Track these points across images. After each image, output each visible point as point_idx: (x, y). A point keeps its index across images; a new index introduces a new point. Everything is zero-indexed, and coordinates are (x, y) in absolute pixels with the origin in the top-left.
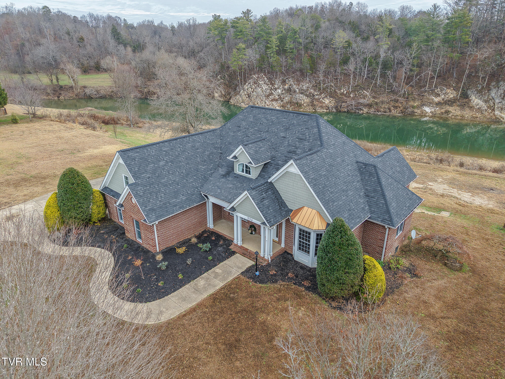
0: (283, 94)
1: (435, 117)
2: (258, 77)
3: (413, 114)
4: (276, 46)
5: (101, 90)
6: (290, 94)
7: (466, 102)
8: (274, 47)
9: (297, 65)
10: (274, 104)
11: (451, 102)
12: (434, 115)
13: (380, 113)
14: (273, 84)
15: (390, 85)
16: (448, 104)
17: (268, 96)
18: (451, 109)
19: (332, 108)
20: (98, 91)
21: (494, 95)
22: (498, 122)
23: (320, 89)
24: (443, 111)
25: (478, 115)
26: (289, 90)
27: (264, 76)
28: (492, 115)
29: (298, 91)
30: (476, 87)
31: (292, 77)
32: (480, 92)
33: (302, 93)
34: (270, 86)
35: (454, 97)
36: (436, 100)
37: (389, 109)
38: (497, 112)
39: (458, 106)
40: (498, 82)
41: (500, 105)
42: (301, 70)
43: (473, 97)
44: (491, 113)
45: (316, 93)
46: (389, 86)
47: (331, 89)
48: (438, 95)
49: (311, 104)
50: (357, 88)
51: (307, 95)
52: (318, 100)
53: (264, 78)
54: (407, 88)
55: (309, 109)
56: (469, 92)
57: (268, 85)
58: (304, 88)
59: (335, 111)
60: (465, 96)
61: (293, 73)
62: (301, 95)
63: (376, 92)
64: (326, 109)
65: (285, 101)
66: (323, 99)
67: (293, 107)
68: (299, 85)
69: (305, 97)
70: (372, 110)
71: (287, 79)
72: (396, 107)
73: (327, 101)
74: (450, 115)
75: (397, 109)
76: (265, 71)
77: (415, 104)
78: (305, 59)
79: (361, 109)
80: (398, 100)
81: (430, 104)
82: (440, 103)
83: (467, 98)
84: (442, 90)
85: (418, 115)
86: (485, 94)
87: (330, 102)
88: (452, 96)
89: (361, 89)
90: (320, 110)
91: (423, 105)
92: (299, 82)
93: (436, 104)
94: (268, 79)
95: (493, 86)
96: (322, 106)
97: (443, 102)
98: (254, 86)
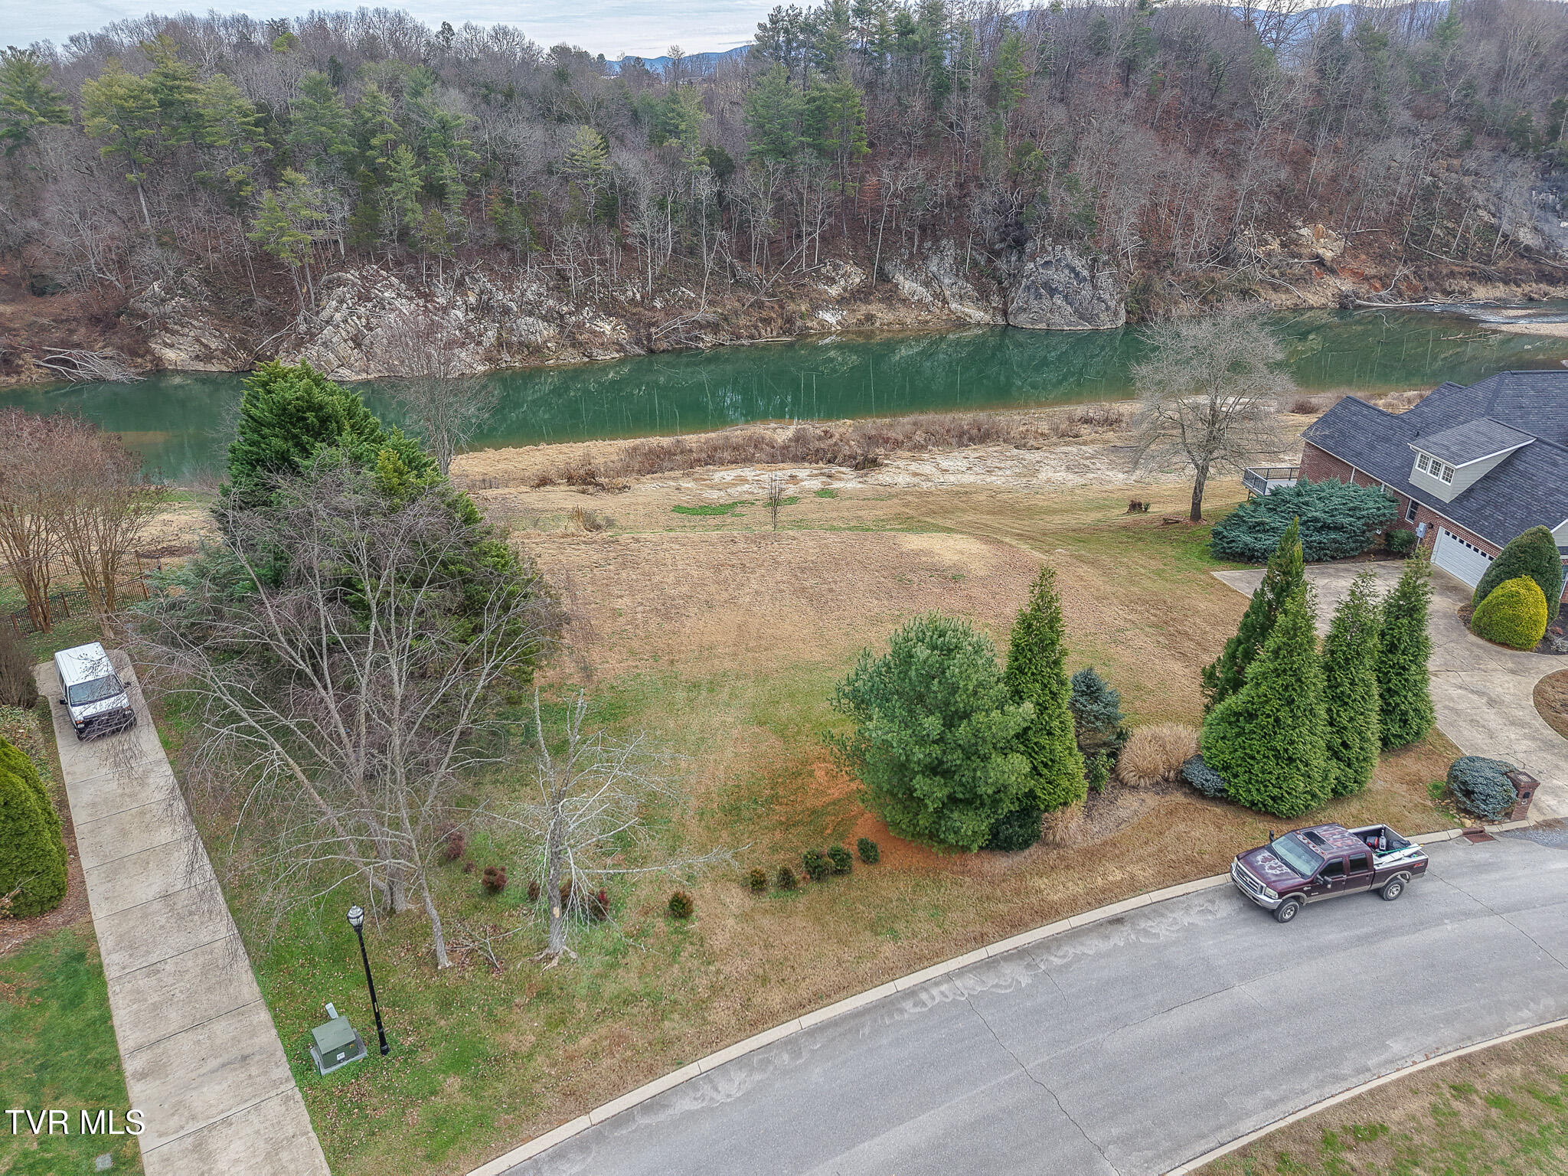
0: (472, 322)
4: (413, 176)
7: (891, 291)
12: (845, 329)
13: (746, 342)
16: (861, 299)
18: (871, 309)
19: (628, 344)
21: (935, 269)
23: (571, 296)
24: (859, 316)
25: (925, 315)
27: (384, 273)
28: (946, 311)
29: (515, 309)
30: (900, 255)
31: (483, 268)
32: (909, 264)
35: (862, 281)
36: (834, 291)
41: (955, 289)
44: (943, 307)
45: (565, 309)
49: (568, 342)
52: (580, 326)
53: (386, 279)
58: (529, 296)
59: (640, 352)
60: (884, 277)
61: (479, 256)
66: (591, 322)
67: (518, 357)
73: (605, 328)
74: (878, 324)
81: (826, 303)
82: (843, 298)
83: (889, 281)
84: (836, 267)
85: (815, 334)
86: (919, 268)
87: (614, 329)
88: (858, 280)
89: (673, 282)
90: (603, 356)
91: (816, 308)
92: (508, 282)
93: (838, 302)
94: (402, 281)
95: (929, 249)
96: (602, 344)
97: (847, 295)
98: (363, 309)
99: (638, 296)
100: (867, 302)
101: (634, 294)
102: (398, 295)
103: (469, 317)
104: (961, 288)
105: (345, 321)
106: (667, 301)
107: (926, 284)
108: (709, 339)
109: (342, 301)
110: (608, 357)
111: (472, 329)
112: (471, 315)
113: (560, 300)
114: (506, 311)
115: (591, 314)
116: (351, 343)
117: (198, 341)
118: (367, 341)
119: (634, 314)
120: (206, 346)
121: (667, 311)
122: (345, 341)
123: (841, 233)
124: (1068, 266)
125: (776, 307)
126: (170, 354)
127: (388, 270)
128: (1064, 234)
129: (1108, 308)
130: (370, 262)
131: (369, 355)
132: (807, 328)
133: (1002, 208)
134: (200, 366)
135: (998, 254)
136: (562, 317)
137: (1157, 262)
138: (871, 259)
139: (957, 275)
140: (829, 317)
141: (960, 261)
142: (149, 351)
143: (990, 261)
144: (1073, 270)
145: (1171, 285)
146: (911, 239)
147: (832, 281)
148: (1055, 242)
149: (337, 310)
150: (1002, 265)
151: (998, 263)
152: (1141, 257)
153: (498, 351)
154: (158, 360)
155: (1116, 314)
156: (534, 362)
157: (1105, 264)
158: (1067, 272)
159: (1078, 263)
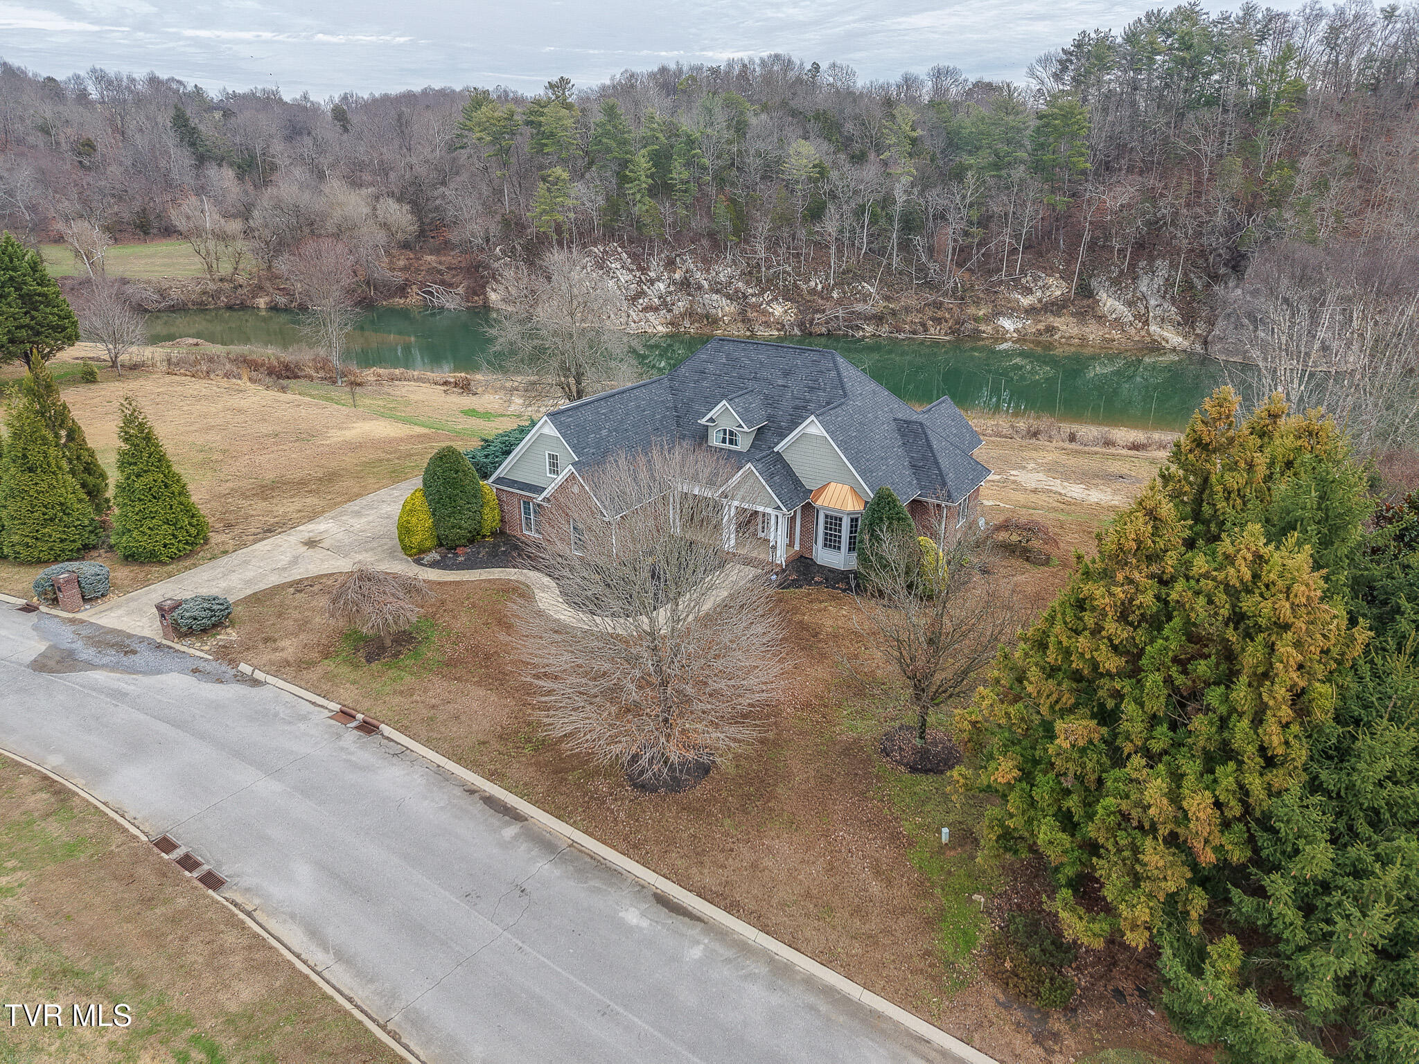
0: (670, 293)
1: (1025, 340)
2: (605, 252)
3: (976, 335)
4: (647, 176)
5: (171, 288)
6: (689, 295)
7: (1089, 306)
8: (643, 178)
9: (699, 223)
10: (652, 319)
11: (1056, 307)
12: (1022, 338)
13: (902, 336)
14: (643, 270)
15: (922, 269)
16: (1052, 312)
17: (634, 299)
18: (1057, 322)
19: (792, 325)
20: (162, 293)
21: (1144, 289)
22: (1158, 349)
23: (759, 281)
24: (1041, 326)
25: (1116, 334)
26: (685, 285)
27: (619, 249)
28: (1143, 333)
29: (707, 286)
30: (1109, 272)
31: (692, 252)
32: (1115, 282)
33: (717, 292)
34: (638, 274)
35: (1062, 294)
36: (1026, 301)
37: (924, 325)
38: (1153, 328)
39: (1072, 315)
40: (1151, 259)
41: (1159, 311)
42: (712, 235)
43: (1103, 295)
44: (1142, 329)
45: (750, 291)
46: (919, 270)
47: (786, 280)
48: (1028, 291)
49: (740, 318)
50: (847, 277)
51: (728, 297)
52: (756, 307)
53: (619, 254)
54: (957, 277)
55: (738, 331)
56: (1094, 283)
57: (631, 271)
58: (722, 278)
59: (799, 333)
60: (1086, 291)
61: (693, 243)
62: (715, 297)
63: (891, 285)
64: (779, 330)
65: (676, 311)
66: (768, 304)
67: (696, 325)
68: (708, 271)
69: (724, 301)
70: (884, 330)
71: (679, 255)
72: (938, 321)
73: (777, 310)
74: (1057, 337)
75: (940, 324)
76: (621, 238)
77: (981, 313)
78: (721, 208)
79: (859, 328)
80: (941, 303)
81: (1013, 311)
82: (1033, 308)
83: (1091, 297)
84: (1036, 279)
85: (989, 338)
86: (1126, 287)
87: (785, 312)
88: (1059, 293)
89: (856, 277)
90: (762, 332)
91: (998, 314)
92: (707, 263)
93: (1026, 311)
94: (629, 256)
95: (1141, 269)
96: (766, 322)
97: (1039, 306)
99: (820, 287)
100: (1057, 314)
101: (816, 284)
102: (623, 267)
103: (669, 290)
104: (1164, 311)
108: (869, 329)
110: (766, 334)
111: (669, 299)
112: (672, 288)
114: (700, 287)
115: (770, 297)
117: (507, 288)
119: (809, 301)
127: (623, 247)
134: (504, 306)
139: (1164, 297)
140: (1008, 324)
141: (1169, 283)
142: (484, 293)
146: (1125, 257)
150: (1219, 290)
151: (1216, 288)
153: (683, 318)
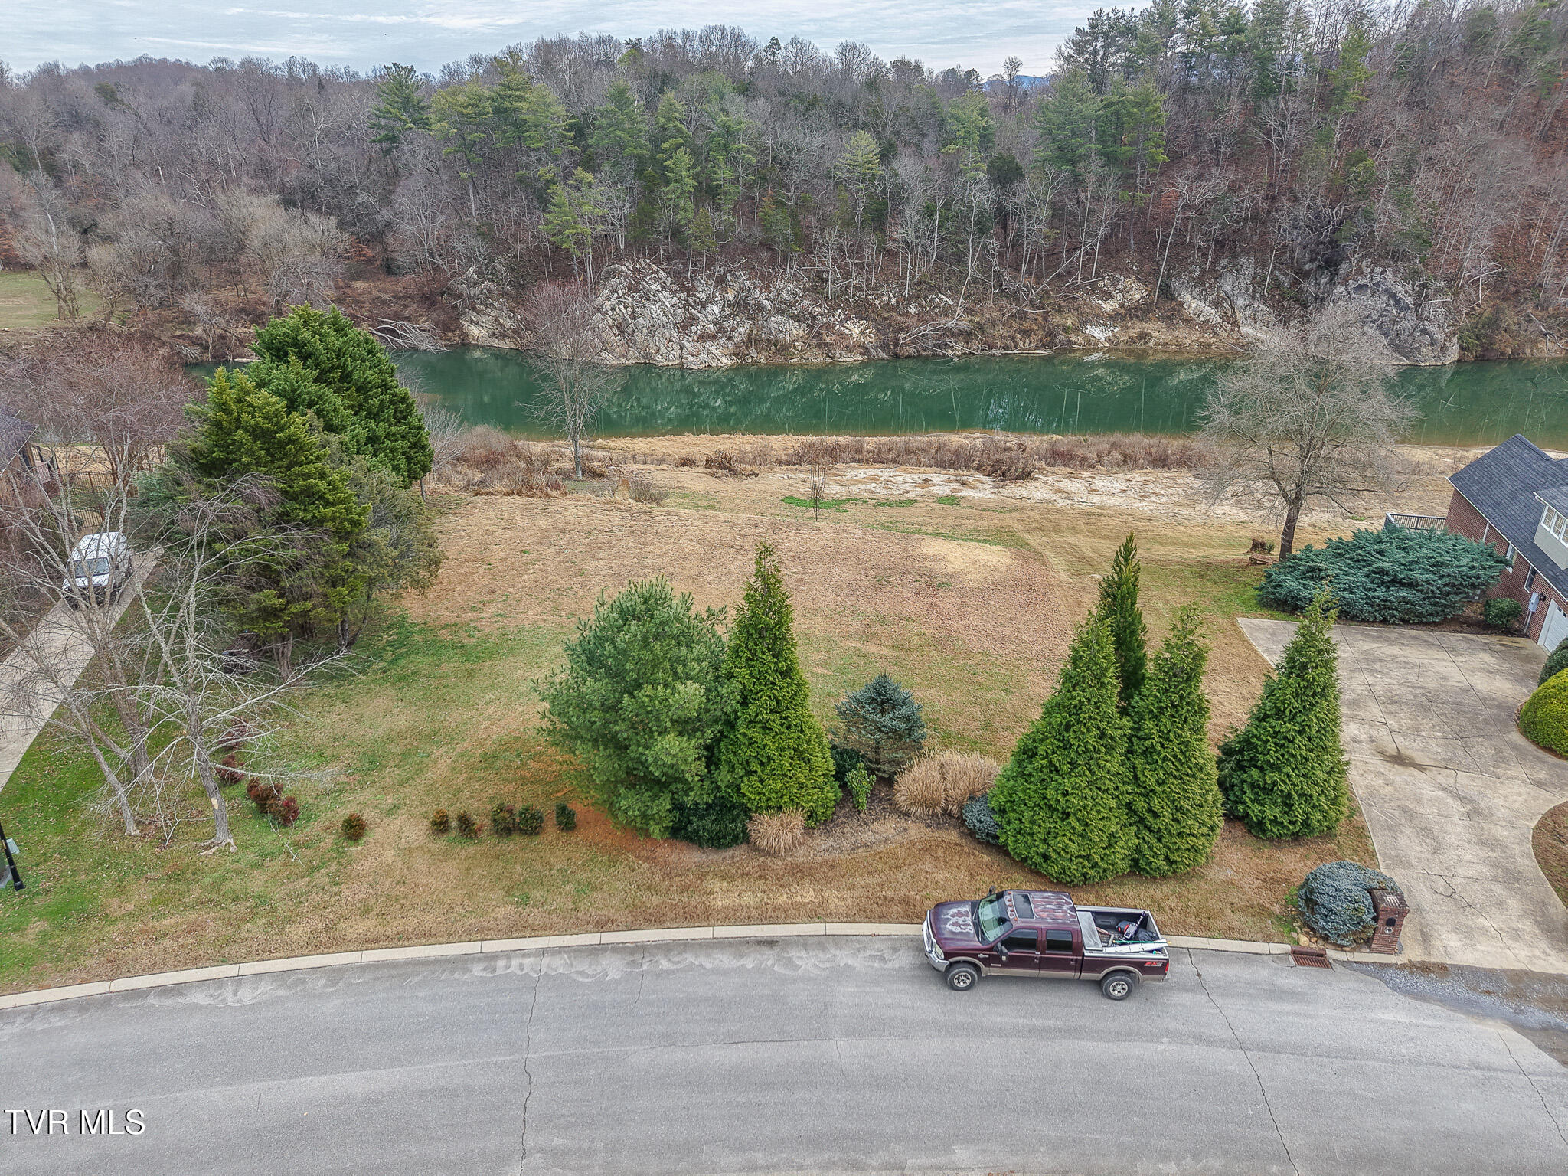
0: (727, 317)
1: (1117, 350)
2: (635, 270)
4: (689, 177)
12: (1114, 347)
13: (996, 353)
14: (690, 291)
17: (684, 326)
19: (874, 347)
21: (1228, 289)
22: (1255, 351)
23: (826, 298)
24: (1132, 333)
26: (740, 306)
27: (654, 267)
29: (769, 308)
30: (1190, 272)
31: (745, 267)
32: (1199, 282)
33: (781, 312)
34: (684, 296)
36: (1109, 306)
37: (1013, 339)
38: (1244, 329)
39: (1159, 319)
40: (1234, 257)
41: (1249, 312)
42: (767, 245)
43: (1186, 297)
45: (818, 310)
47: (855, 295)
51: (796, 318)
53: (655, 272)
55: (816, 358)
58: (785, 296)
62: (780, 319)
63: (967, 295)
65: (738, 339)
66: (842, 324)
67: (764, 353)
68: (767, 288)
69: (791, 324)
71: (729, 271)
73: (854, 331)
74: (1151, 344)
75: (1029, 336)
76: (654, 253)
79: (947, 346)
82: (1117, 314)
83: (1173, 299)
84: (1114, 282)
85: (1079, 350)
86: (1210, 287)
87: (863, 332)
88: (1138, 296)
89: (932, 289)
90: (845, 358)
91: (1084, 322)
92: (766, 280)
93: (1111, 317)
94: (669, 274)
95: (1224, 267)
96: (847, 346)
97: (1123, 311)
98: (630, 299)
99: (894, 301)
100: (1144, 319)
101: (890, 298)
102: (664, 288)
103: (725, 313)
104: (1255, 311)
105: (613, 309)
106: (922, 307)
107: (1216, 305)
108: (959, 347)
109: (613, 291)
110: (850, 359)
111: (726, 324)
112: (727, 311)
113: (814, 301)
114: (761, 309)
115: (842, 316)
116: (615, 330)
117: (496, 319)
118: (630, 330)
119: (886, 319)
120: (501, 325)
121: (920, 318)
122: (611, 327)
123: (1127, 246)
124: (1386, 291)
125: (1040, 319)
126: (474, 331)
127: (658, 264)
128: (1388, 255)
129: (1433, 342)
130: (644, 256)
131: (631, 343)
132: (1072, 343)
133: (1317, 224)
134: (495, 343)
135: (1306, 275)
136: (813, 317)
137: (1517, 292)
138: (1156, 275)
139: (1253, 296)
140: (1098, 333)
141: (1258, 282)
142: (459, 327)
143: (1295, 282)
144: (1393, 296)
145: (1530, 320)
146: (1205, 255)
147: (1108, 296)
148: (1375, 263)
149: (608, 299)
150: (1309, 287)
151: (1305, 285)
152: (1494, 287)
153: (747, 347)
154: (465, 335)
155: (1444, 349)
156: (779, 360)
157: (1438, 291)
158: (1385, 298)
159: (1400, 289)
